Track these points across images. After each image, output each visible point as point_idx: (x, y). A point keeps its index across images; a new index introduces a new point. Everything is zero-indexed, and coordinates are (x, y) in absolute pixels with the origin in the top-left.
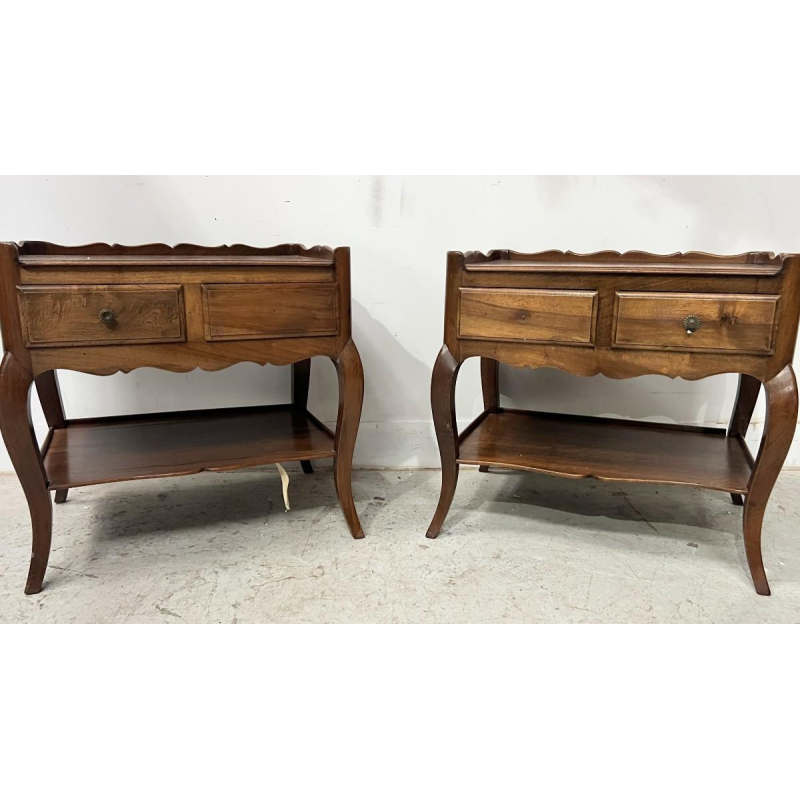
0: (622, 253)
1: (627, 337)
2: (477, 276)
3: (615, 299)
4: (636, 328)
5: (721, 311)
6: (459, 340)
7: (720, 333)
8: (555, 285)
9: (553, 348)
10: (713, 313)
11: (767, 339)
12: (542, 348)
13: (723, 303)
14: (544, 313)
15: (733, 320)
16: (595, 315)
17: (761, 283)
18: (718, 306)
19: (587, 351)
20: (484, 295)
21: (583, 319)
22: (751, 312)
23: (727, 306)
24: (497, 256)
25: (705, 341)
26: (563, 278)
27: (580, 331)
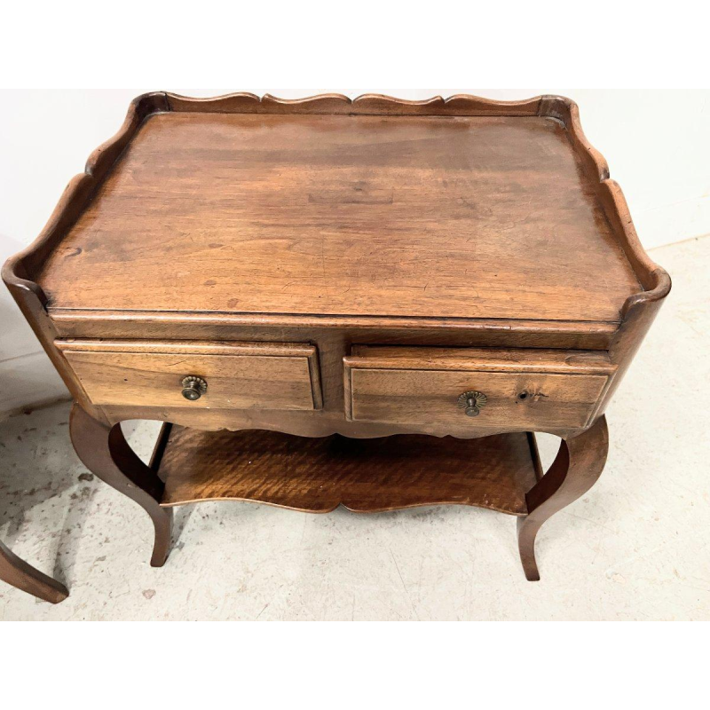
1: (368, 413)
4: (383, 404)
5: (519, 387)
6: (96, 405)
7: (514, 411)
10: (508, 388)
13: (525, 377)
14: (228, 378)
15: (537, 397)
16: (315, 378)
20: (108, 355)
22: (567, 388)
23: (529, 382)
27: (296, 399)
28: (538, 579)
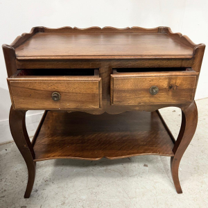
1: (119, 100)
5: (169, 83)
7: (168, 94)
10: (165, 84)
15: (175, 87)
18: (167, 80)
22: (184, 83)
23: (172, 80)
25: (161, 99)
28: (182, 192)
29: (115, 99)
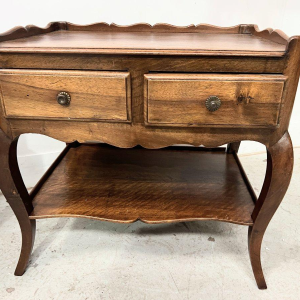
0: (152, 25)
1: (158, 116)
2: (11, 57)
3: (144, 82)
4: (165, 108)
5: (238, 92)
6: (7, 119)
7: (236, 111)
8: (90, 66)
9: (95, 124)
10: (230, 94)
11: (275, 116)
12: (86, 125)
13: (240, 84)
14: (82, 94)
15: (248, 99)
16: (129, 95)
17: (270, 64)
18: (235, 87)
19: (125, 126)
20: (22, 76)
21: (119, 100)
22: (263, 92)
23: (243, 87)
24: (56, 28)
25: (225, 118)
26: (96, 59)
27: (117, 110)
28: (266, 287)
29: (150, 115)
